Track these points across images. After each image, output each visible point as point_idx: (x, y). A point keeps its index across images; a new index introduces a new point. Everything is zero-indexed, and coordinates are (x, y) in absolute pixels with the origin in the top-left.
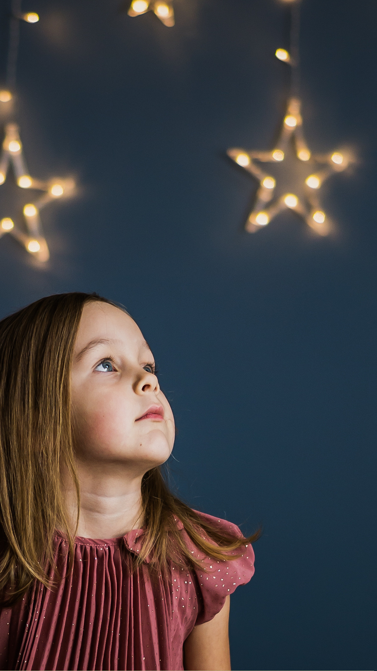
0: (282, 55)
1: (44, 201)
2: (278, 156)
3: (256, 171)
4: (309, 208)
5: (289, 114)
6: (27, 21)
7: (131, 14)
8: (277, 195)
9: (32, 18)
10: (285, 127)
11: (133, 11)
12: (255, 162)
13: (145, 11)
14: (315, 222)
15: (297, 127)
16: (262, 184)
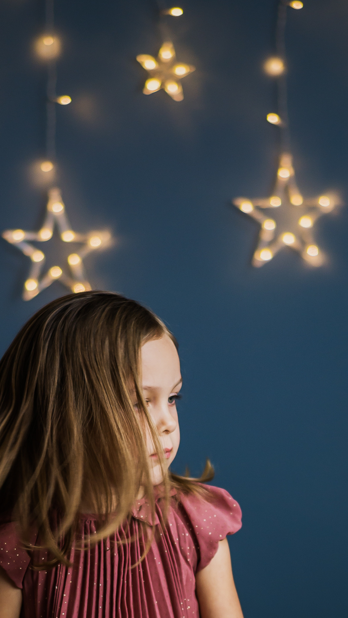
0: (273, 119)
1: (85, 252)
2: (275, 202)
3: (258, 216)
4: (303, 243)
5: (281, 167)
6: (61, 104)
7: (146, 92)
8: (277, 234)
9: (65, 100)
10: (279, 178)
11: (148, 90)
12: (258, 208)
13: (158, 89)
14: (309, 255)
15: (290, 178)
16: (262, 227)
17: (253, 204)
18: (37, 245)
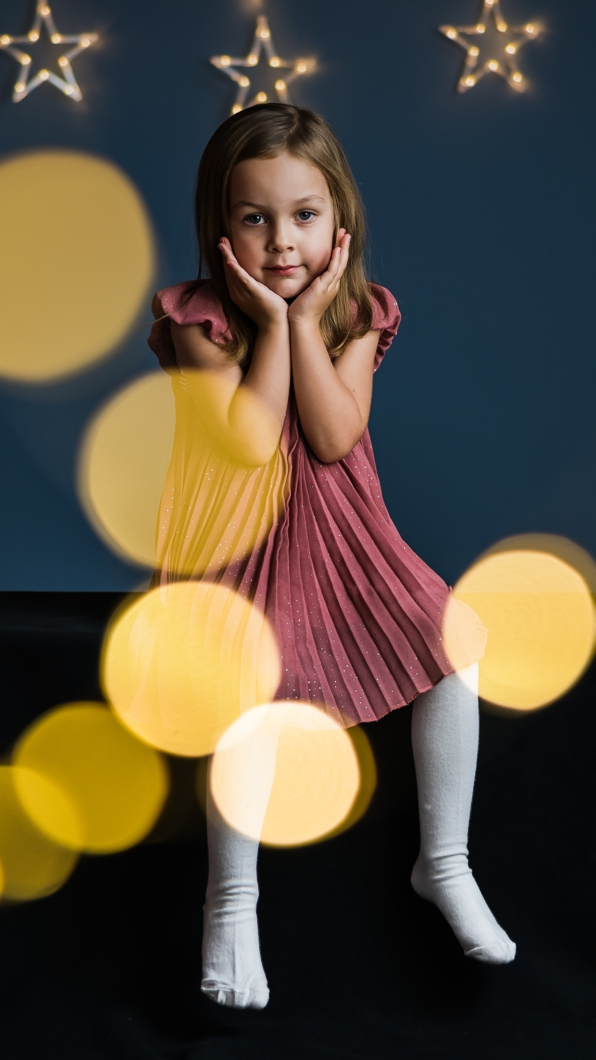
1: (291, 78)
2: (480, 29)
3: (463, 43)
4: (509, 71)
8: (482, 60)
10: (486, 5)
12: (462, 35)
14: (514, 81)
15: (496, 5)
16: (468, 53)
17: (457, 30)
18: (243, 70)
